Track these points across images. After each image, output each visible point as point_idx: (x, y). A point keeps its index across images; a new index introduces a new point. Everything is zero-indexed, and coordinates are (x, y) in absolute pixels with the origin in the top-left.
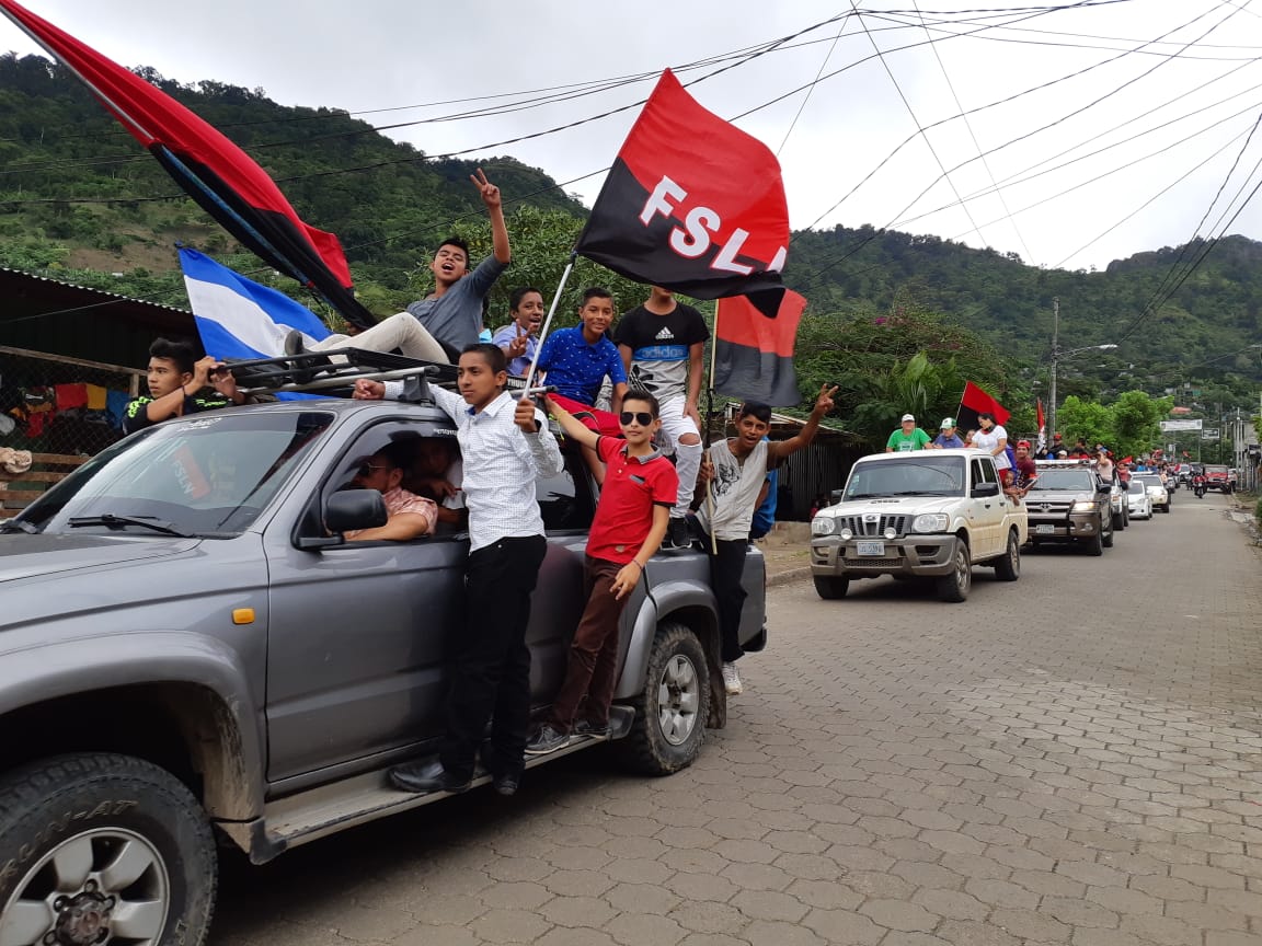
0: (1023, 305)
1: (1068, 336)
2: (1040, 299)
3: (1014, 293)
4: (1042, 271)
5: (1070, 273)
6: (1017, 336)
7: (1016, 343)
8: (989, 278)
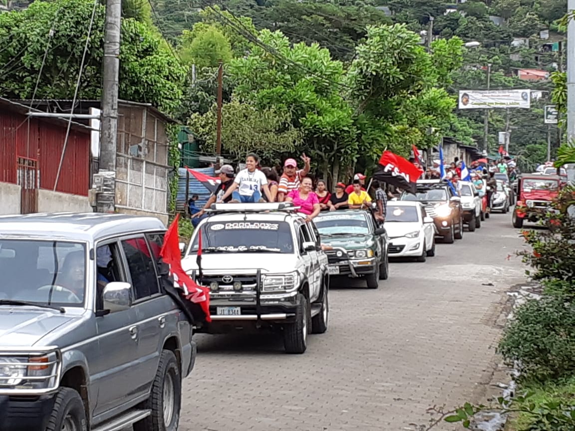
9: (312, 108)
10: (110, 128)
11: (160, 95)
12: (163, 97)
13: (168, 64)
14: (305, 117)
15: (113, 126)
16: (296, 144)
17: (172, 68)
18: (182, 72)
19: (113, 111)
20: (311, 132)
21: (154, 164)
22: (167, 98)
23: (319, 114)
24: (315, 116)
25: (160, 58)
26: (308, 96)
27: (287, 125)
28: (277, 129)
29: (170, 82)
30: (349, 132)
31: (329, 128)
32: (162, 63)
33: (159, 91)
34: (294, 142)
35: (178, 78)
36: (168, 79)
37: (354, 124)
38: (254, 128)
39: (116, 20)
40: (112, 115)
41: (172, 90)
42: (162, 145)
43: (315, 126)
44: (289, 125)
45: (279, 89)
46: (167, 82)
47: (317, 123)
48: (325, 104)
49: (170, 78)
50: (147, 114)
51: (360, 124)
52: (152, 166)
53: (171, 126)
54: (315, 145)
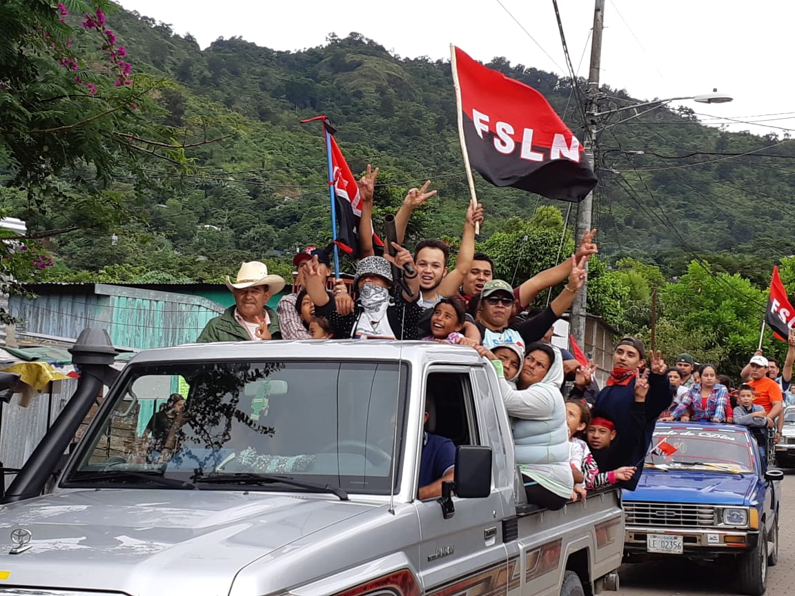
0: (697, 176)
1: (752, 219)
2: (717, 170)
3: (687, 157)
4: (722, 134)
5: (757, 138)
6: (688, 216)
7: (685, 225)
8: (655, 138)
9: (734, 329)
10: (578, 326)
11: (606, 311)
12: (608, 314)
13: (612, 284)
14: (728, 337)
15: (582, 323)
16: (722, 359)
17: (615, 288)
18: (624, 292)
19: (582, 310)
20: (733, 350)
21: (603, 370)
22: (611, 314)
23: (741, 334)
24: (738, 336)
25: (606, 279)
26: (730, 317)
27: (713, 344)
28: (704, 346)
29: (614, 300)
30: (768, 351)
31: (750, 347)
32: (607, 284)
33: (604, 308)
34: (720, 357)
35: (621, 297)
36: (612, 298)
37: (772, 344)
38: (683, 345)
39: (587, 225)
40: (581, 313)
41: (616, 307)
42: (609, 354)
43: (738, 344)
44: (715, 344)
45: (706, 312)
46: (612, 300)
47: (739, 342)
48: (745, 326)
49: (614, 297)
50: (598, 326)
51: (778, 344)
52: (601, 372)
53: (617, 338)
54: (737, 362)
